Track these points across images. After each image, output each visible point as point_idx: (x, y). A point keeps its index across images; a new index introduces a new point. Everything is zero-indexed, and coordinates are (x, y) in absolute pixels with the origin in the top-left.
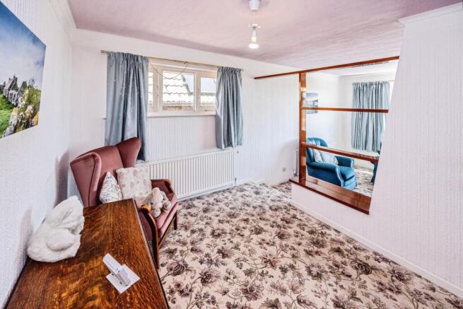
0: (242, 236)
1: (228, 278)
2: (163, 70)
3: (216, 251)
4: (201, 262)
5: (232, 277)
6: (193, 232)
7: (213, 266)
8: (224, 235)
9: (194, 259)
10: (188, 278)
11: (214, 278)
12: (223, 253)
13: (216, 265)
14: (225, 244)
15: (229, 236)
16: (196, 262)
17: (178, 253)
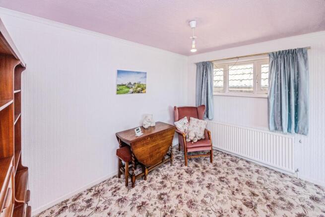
0: (233, 194)
1: (195, 192)
2: (229, 65)
3: (209, 182)
4: (197, 178)
5: (197, 193)
6: (215, 169)
7: (198, 184)
8: (225, 183)
9: (198, 175)
10: (187, 176)
11: (191, 186)
12: (209, 186)
13: (200, 185)
14: (217, 186)
15: (226, 186)
16: (196, 177)
17: (197, 168)
